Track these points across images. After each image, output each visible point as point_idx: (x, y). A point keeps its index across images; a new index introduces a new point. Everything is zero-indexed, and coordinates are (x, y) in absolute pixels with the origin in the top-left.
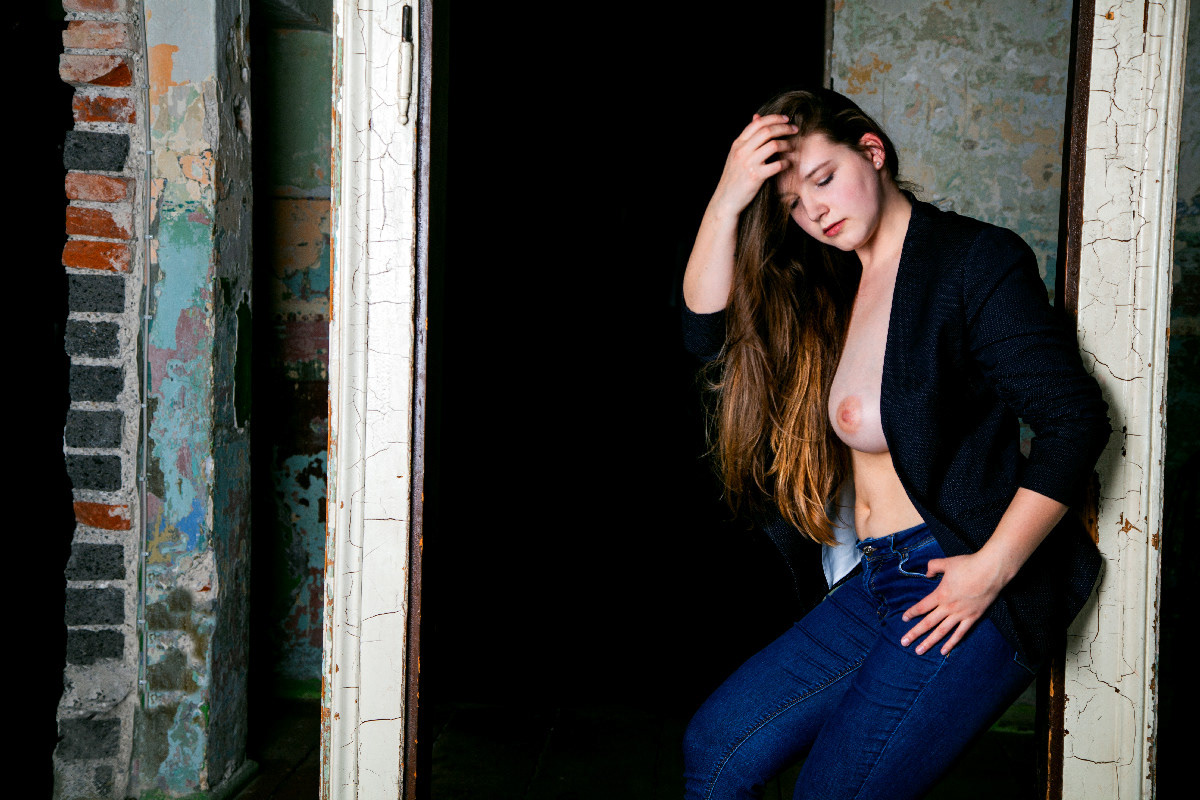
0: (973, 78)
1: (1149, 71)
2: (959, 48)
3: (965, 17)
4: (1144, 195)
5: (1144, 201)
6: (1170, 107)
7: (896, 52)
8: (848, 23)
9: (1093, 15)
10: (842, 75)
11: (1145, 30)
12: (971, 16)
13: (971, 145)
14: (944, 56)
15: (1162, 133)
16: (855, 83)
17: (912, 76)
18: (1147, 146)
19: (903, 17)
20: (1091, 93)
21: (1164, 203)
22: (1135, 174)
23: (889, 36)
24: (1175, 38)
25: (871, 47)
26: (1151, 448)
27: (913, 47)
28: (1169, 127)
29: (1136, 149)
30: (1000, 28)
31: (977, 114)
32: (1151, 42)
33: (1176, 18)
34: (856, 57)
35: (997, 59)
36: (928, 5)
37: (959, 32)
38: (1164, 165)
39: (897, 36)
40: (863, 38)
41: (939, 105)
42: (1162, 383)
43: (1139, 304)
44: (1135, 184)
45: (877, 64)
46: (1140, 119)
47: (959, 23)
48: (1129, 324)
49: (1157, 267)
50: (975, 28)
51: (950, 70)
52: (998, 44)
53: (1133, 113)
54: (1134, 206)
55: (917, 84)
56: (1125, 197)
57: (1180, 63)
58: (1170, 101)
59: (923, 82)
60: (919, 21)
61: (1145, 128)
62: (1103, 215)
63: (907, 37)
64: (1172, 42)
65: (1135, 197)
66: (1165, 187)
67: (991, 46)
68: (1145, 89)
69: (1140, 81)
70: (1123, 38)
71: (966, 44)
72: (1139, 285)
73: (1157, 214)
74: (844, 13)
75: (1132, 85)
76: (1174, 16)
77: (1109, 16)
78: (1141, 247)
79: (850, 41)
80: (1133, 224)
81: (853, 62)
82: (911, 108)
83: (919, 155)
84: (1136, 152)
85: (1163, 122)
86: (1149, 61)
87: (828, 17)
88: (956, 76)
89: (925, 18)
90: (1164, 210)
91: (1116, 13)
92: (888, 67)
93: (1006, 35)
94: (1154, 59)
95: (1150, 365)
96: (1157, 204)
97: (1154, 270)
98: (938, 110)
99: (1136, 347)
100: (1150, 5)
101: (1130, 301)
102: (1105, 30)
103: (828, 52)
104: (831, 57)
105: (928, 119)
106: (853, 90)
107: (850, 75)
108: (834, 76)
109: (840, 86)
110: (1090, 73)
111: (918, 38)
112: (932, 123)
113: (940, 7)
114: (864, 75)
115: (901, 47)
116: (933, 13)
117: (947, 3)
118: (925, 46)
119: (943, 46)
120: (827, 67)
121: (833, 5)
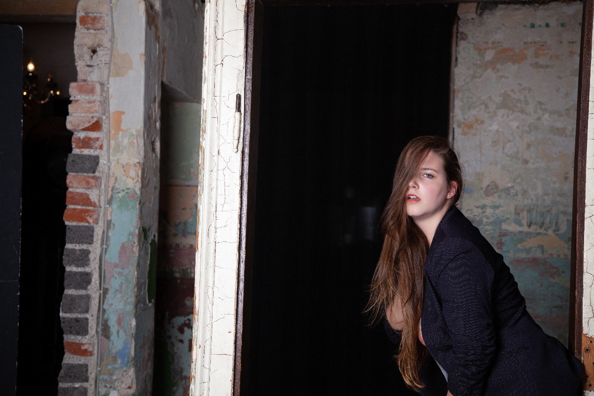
0: (526, 128)
2: (519, 113)
3: (522, 98)
7: (487, 115)
8: (462, 100)
10: (459, 126)
12: (525, 97)
13: (526, 162)
14: (511, 117)
16: (466, 130)
17: (495, 127)
19: (490, 97)
23: (483, 107)
25: (474, 112)
27: (495, 113)
30: (540, 103)
31: (529, 146)
34: (466, 117)
35: (539, 119)
36: (503, 91)
37: (519, 105)
39: (487, 107)
40: (470, 108)
41: (510, 141)
45: (477, 120)
47: (519, 101)
50: (527, 103)
51: (515, 124)
52: (539, 111)
55: (498, 131)
59: (501, 130)
60: (498, 100)
63: (492, 107)
67: (536, 112)
71: (522, 111)
74: (460, 95)
79: (463, 110)
81: (464, 119)
82: (495, 143)
83: (499, 166)
87: (451, 97)
88: (518, 127)
89: (501, 98)
92: (482, 122)
93: (543, 107)
98: (509, 144)
103: (451, 114)
104: (453, 117)
105: (503, 148)
106: (464, 134)
107: (463, 126)
108: (455, 126)
109: (458, 131)
110: (587, 131)
111: (498, 108)
112: (506, 151)
113: (509, 93)
114: (470, 126)
115: (489, 112)
116: (505, 96)
117: (512, 91)
118: (501, 112)
119: (511, 112)
120: (451, 122)
121: (454, 90)
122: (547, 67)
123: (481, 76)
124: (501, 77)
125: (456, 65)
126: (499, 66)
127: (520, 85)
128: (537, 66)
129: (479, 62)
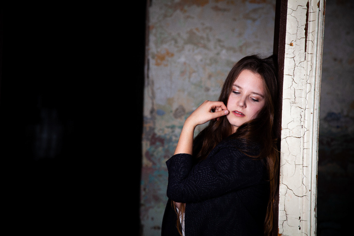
0: (208, 61)
1: (307, 68)
2: (202, 49)
3: (205, 35)
4: (306, 119)
5: (306, 122)
6: (316, 83)
7: (176, 49)
8: (155, 35)
9: (285, 44)
10: (153, 58)
11: (305, 51)
12: (207, 35)
13: (207, 90)
14: (196, 51)
15: (313, 94)
16: (159, 61)
17: (182, 59)
18: (307, 98)
19: (179, 34)
20: (284, 76)
21: (314, 123)
22: (302, 110)
23: (173, 42)
24: (318, 55)
25: (165, 46)
26: (311, 226)
27: (183, 47)
28: (316, 91)
29: (303, 100)
30: (219, 41)
31: (210, 77)
32: (308, 56)
33: (318, 47)
34: (159, 50)
35: (218, 54)
36: (189, 29)
37: (202, 42)
38: (314, 106)
39: (176, 42)
40: (162, 42)
41: (194, 72)
42: (315, 198)
43: (305, 165)
44: (303, 114)
45: (168, 53)
46: (304, 87)
47: (202, 38)
48: (301, 173)
49: (312, 149)
50: (209, 40)
51: (199, 58)
52: (219, 48)
53: (301, 85)
54: (302, 124)
55: (185, 63)
56: (299, 119)
57: (320, 65)
58: (316, 81)
59: (187, 62)
60: (185, 36)
61: (306, 91)
62: (290, 126)
63: (181, 43)
64: (317, 57)
65: (302, 119)
66: (315, 116)
67: (215, 48)
68: (306, 75)
69: (304, 72)
70: (297, 54)
71: (205, 47)
72: (305, 156)
73: (312, 127)
74: (154, 31)
75: (301, 73)
76: (317, 46)
77: (291, 45)
78: (305, 141)
79: (156, 44)
80: (302, 131)
81: (158, 52)
82: (183, 73)
83: (186, 93)
84: (303, 101)
85: (313, 89)
86: (307, 65)
87: (147, 32)
88: (201, 60)
89: (188, 35)
90: (314, 126)
91: (294, 44)
92: (172, 55)
93: (222, 44)
94: (309, 63)
95: (310, 191)
96: (312, 123)
97: (311, 150)
98: (194, 75)
99: (304, 183)
100: (307, 41)
101: (301, 163)
102: (289, 50)
103: (147, 48)
104: (148, 50)
105: (190, 78)
106: (157, 64)
107: (156, 58)
108: (150, 57)
109: (152, 62)
111: (186, 43)
112: (192, 79)
113: (195, 31)
114: (162, 58)
115: (178, 47)
116: (191, 34)
117: (197, 29)
118: (188, 47)
119: (196, 47)
120: (146, 53)
121: (149, 27)
122: (225, 10)
123: (171, 16)
124: (188, 17)
125: (151, 5)
126: (186, 8)
127: (203, 24)
128: (216, 9)
129: (169, 3)
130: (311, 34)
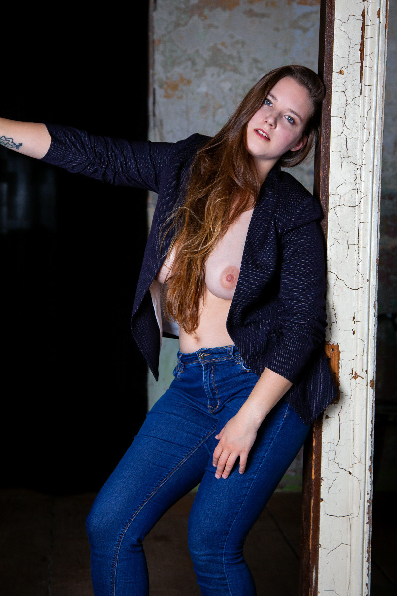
1: (364, 106)
2: (231, 73)
3: (235, 54)
4: (363, 179)
5: (363, 184)
6: (376, 128)
7: (194, 74)
8: (163, 53)
9: (332, 71)
10: (161, 87)
11: (361, 82)
12: (238, 52)
14: (223, 77)
15: (372, 143)
16: (169, 92)
17: (204, 89)
18: (364, 151)
19: (197, 51)
20: (332, 118)
21: (374, 185)
22: (358, 167)
23: (189, 63)
24: (378, 87)
25: (178, 69)
26: (369, 329)
27: (204, 71)
28: (376, 140)
29: (358, 152)
30: (256, 61)
32: (365, 89)
33: (379, 76)
34: (169, 75)
36: (211, 44)
37: (231, 62)
38: (374, 162)
39: (194, 63)
40: (173, 64)
41: (221, 107)
42: (374, 291)
43: (361, 244)
44: (358, 173)
45: (182, 80)
46: (359, 134)
47: (231, 57)
48: (356, 256)
49: (371, 222)
50: (241, 61)
51: (227, 86)
53: (356, 131)
54: (358, 186)
55: (207, 95)
56: (352, 180)
57: (381, 103)
58: (376, 124)
59: (210, 92)
60: (207, 55)
61: (363, 140)
62: (341, 191)
63: (200, 64)
64: (377, 90)
65: (358, 181)
66: (374, 175)
67: (250, 72)
68: (362, 117)
69: (359, 112)
70: (349, 86)
71: (235, 70)
72: (361, 233)
73: (370, 191)
74: (161, 47)
75: (355, 114)
76: (377, 74)
77: (341, 73)
78: (362, 211)
79: (165, 66)
80: (357, 197)
81: (167, 78)
82: (204, 109)
84: (358, 154)
85: (372, 137)
86: (364, 101)
87: (151, 49)
88: (231, 90)
89: (210, 53)
90: (374, 189)
91: (345, 71)
92: (189, 82)
93: (259, 65)
94: (367, 99)
95: (368, 280)
96: (370, 185)
97: (369, 224)
98: (220, 110)
99: (360, 270)
100: (364, 67)
101: (356, 242)
102: (339, 81)
103: (151, 72)
104: (154, 74)
105: (214, 115)
106: (167, 96)
107: (165, 86)
108: (156, 86)
109: (160, 93)
110: (331, 106)
111: (207, 65)
112: (217, 118)
113: (220, 47)
114: (175, 87)
115: (196, 70)
116: (215, 50)
117: (223, 44)
118: (211, 70)
119: (222, 71)
120: (151, 81)
121: (154, 42)
122: (263, 16)
123: (186, 24)
124: (211, 26)
125: (155, 9)
126: (206, 12)
127: (232, 37)
128: (250, 14)
129: (183, 6)
130: (368, 56)
